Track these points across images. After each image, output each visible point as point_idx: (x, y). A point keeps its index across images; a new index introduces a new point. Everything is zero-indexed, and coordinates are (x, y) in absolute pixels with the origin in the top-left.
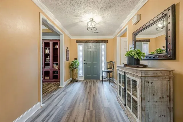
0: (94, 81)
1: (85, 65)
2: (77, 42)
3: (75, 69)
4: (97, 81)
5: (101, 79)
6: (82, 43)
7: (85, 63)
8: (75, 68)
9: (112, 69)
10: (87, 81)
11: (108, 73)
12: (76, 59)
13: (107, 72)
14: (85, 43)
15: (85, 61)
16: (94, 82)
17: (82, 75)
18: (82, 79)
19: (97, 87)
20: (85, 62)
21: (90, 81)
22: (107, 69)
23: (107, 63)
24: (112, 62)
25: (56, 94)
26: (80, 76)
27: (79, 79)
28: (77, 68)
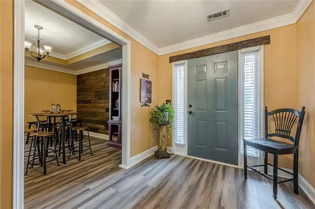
0: (214, 165)
1: (191, 116)
2: (173, 59)
3: (165, 127)
4: (225, 167)
5: (241, 166)
6: (183, 61)
7: (190, 113)
8: (164, 125)
9: (291, 139)
10: (195, 159)
11: (271, 156)
12: (168, 101)
13: (267, 150)
14: (192, 58)
15: (190, 106)
16: (215, 170)
17: (182, 142)
18: (184, 153)
19: (216, 197)
20: (190, 109)
21: (203, 162)
22: (267, 136)
23: (267, 114)
24: (292, 111)
25: (93, 189)
26: (178, 145)
27: (174, 150)
28: (169, 123)
